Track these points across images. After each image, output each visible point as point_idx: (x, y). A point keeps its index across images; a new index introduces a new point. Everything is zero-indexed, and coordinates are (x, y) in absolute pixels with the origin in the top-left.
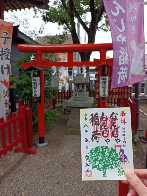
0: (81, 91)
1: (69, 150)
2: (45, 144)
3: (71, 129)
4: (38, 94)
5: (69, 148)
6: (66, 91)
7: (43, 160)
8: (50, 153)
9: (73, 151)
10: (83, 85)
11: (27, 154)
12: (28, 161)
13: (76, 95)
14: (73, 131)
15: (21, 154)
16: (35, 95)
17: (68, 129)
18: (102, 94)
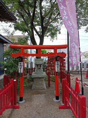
0: (39, 68)
1: (38, 104)
2: (24, 101)
3: (35, 91)
4: (22, 71)
5: (38, 102)
6: (34, 68)
7: (25, 111)
8: (28, 106)
9: (41, 104)
10: (40, 65)
11: (15, 109)
12: (16, 113)
13: (37, 71)
14: (37, 92)
15: (10, 110)
16: (20, 72)
17: (33, 91)
18: (56, 70)
